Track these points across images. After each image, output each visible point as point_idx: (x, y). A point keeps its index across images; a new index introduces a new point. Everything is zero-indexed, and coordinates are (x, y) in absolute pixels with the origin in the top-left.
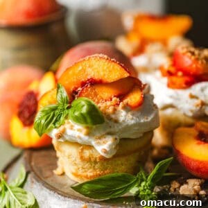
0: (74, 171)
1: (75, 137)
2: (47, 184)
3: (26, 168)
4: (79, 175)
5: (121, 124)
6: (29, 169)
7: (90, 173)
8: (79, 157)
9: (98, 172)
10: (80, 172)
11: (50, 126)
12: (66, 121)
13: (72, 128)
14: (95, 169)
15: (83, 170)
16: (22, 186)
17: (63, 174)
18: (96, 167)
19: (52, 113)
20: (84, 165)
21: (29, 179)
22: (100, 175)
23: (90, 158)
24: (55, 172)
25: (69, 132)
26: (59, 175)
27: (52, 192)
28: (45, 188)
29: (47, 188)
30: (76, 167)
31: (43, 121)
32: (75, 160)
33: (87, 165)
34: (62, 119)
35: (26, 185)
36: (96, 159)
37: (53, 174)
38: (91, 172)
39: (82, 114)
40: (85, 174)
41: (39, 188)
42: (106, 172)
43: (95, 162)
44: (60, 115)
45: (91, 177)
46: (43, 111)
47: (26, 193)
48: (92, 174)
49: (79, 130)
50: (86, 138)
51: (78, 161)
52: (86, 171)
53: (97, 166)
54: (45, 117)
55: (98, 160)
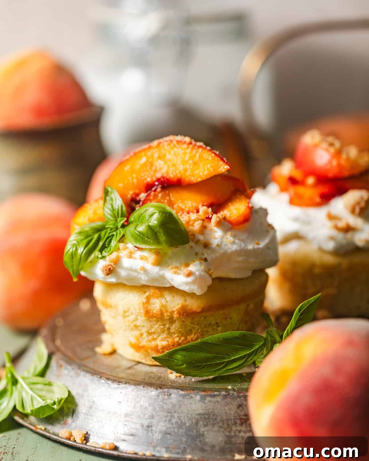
0: (133, 340)
1: (135, 271)
2: (86, 366)
3: (47, 347)
4: (143, 347)
5: (213, 250)
6: (53, 349)
7: (161, 342)
8: (142, 311)
9: (177, 339)
10: (144, 342)
11: (92, 256)
12: (121, 245)
13: (130, 255)
14: (170, 334)
15: (150, 337)
16: (42, 374)
17: (114, 352)
18: (172, 330)
19: (96, 236)
20: (152, 327)
21: (53, 363)
22: (179, 344)
23: (162, 314)
24: (99, 350)
25: (126, 262)
26: (105, 354)
27: (96, 378)
28: (82, 373)
29: (87, 372)
30: (137, 333)
31: (81, 250)
32: (136, 319)
33: (157, 327)
34: (113, 243)
35: (49, 373)
36: (172, 312)
37: (95, 353)
38: (163, 340)
39: (150, 227)
40: (153, 343)
41: (72, 373)
42: (189, 338)
43: (172, 320)
44: (110, 239)
45: (164, 348)
46: (80, 233)
47: (50, 384)
48: (164, 343)
49: (142, 258)
50: (155, 270)
51: (142, 320)
52: (154, 339)
53: (175, 327)
54: (85, 242)
55: (175, 315)
